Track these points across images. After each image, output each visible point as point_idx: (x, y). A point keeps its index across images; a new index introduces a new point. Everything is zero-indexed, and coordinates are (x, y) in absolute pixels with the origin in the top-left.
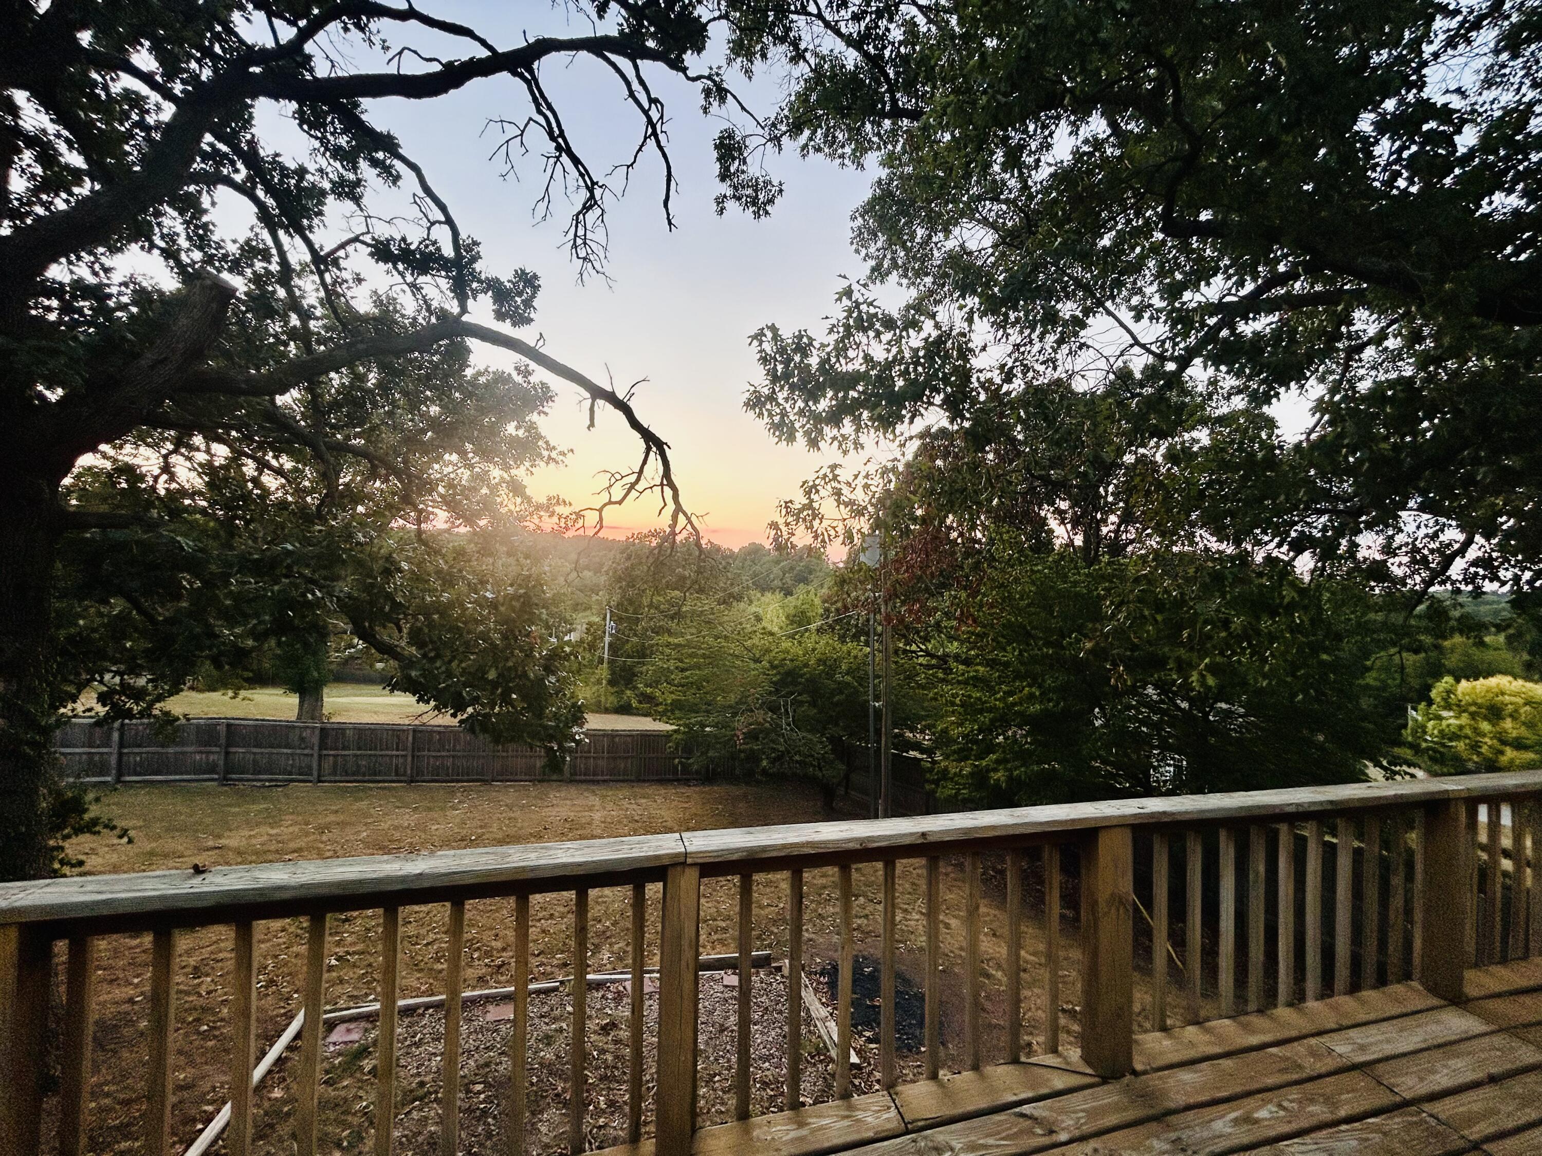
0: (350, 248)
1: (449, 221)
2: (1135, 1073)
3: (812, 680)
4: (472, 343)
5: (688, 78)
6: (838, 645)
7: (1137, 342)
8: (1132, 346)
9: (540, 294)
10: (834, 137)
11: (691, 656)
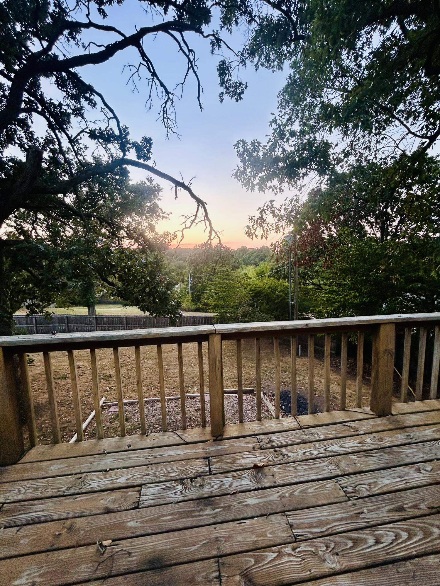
0: (81, 135)
1: (115, 117)
2: (392, 415)
3: (267, 295)
4: (129, 168)
5: (204, 37)
6: (276, 282)
7: (410, 132)
8: (407, 134)
9: (153, 146)
10: (269, 57)
11: (220, 287)
